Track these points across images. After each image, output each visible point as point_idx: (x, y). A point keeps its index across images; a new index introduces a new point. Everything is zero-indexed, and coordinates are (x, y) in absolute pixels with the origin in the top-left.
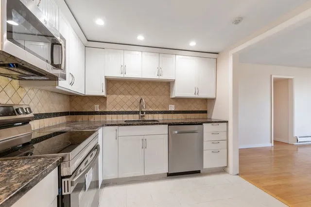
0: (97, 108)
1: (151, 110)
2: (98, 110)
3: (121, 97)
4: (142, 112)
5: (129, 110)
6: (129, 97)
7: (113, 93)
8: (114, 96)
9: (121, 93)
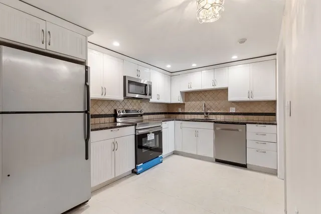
0: (180, 111)
1: (214, 112)
2: (180, 112)
3: (194, 102)
4: (207, 113)
5: (198, 112)
6: (198, 102)
7: (189, 100)
8: (189, 102)
9: (193, 100)
